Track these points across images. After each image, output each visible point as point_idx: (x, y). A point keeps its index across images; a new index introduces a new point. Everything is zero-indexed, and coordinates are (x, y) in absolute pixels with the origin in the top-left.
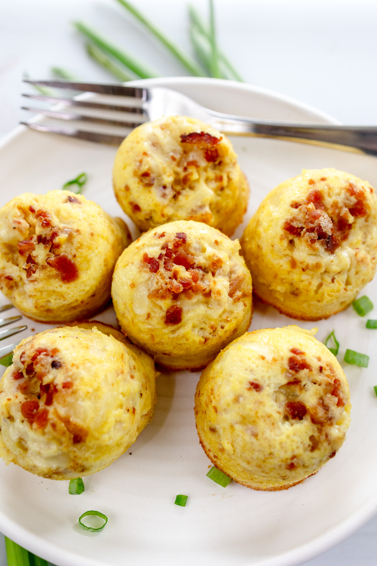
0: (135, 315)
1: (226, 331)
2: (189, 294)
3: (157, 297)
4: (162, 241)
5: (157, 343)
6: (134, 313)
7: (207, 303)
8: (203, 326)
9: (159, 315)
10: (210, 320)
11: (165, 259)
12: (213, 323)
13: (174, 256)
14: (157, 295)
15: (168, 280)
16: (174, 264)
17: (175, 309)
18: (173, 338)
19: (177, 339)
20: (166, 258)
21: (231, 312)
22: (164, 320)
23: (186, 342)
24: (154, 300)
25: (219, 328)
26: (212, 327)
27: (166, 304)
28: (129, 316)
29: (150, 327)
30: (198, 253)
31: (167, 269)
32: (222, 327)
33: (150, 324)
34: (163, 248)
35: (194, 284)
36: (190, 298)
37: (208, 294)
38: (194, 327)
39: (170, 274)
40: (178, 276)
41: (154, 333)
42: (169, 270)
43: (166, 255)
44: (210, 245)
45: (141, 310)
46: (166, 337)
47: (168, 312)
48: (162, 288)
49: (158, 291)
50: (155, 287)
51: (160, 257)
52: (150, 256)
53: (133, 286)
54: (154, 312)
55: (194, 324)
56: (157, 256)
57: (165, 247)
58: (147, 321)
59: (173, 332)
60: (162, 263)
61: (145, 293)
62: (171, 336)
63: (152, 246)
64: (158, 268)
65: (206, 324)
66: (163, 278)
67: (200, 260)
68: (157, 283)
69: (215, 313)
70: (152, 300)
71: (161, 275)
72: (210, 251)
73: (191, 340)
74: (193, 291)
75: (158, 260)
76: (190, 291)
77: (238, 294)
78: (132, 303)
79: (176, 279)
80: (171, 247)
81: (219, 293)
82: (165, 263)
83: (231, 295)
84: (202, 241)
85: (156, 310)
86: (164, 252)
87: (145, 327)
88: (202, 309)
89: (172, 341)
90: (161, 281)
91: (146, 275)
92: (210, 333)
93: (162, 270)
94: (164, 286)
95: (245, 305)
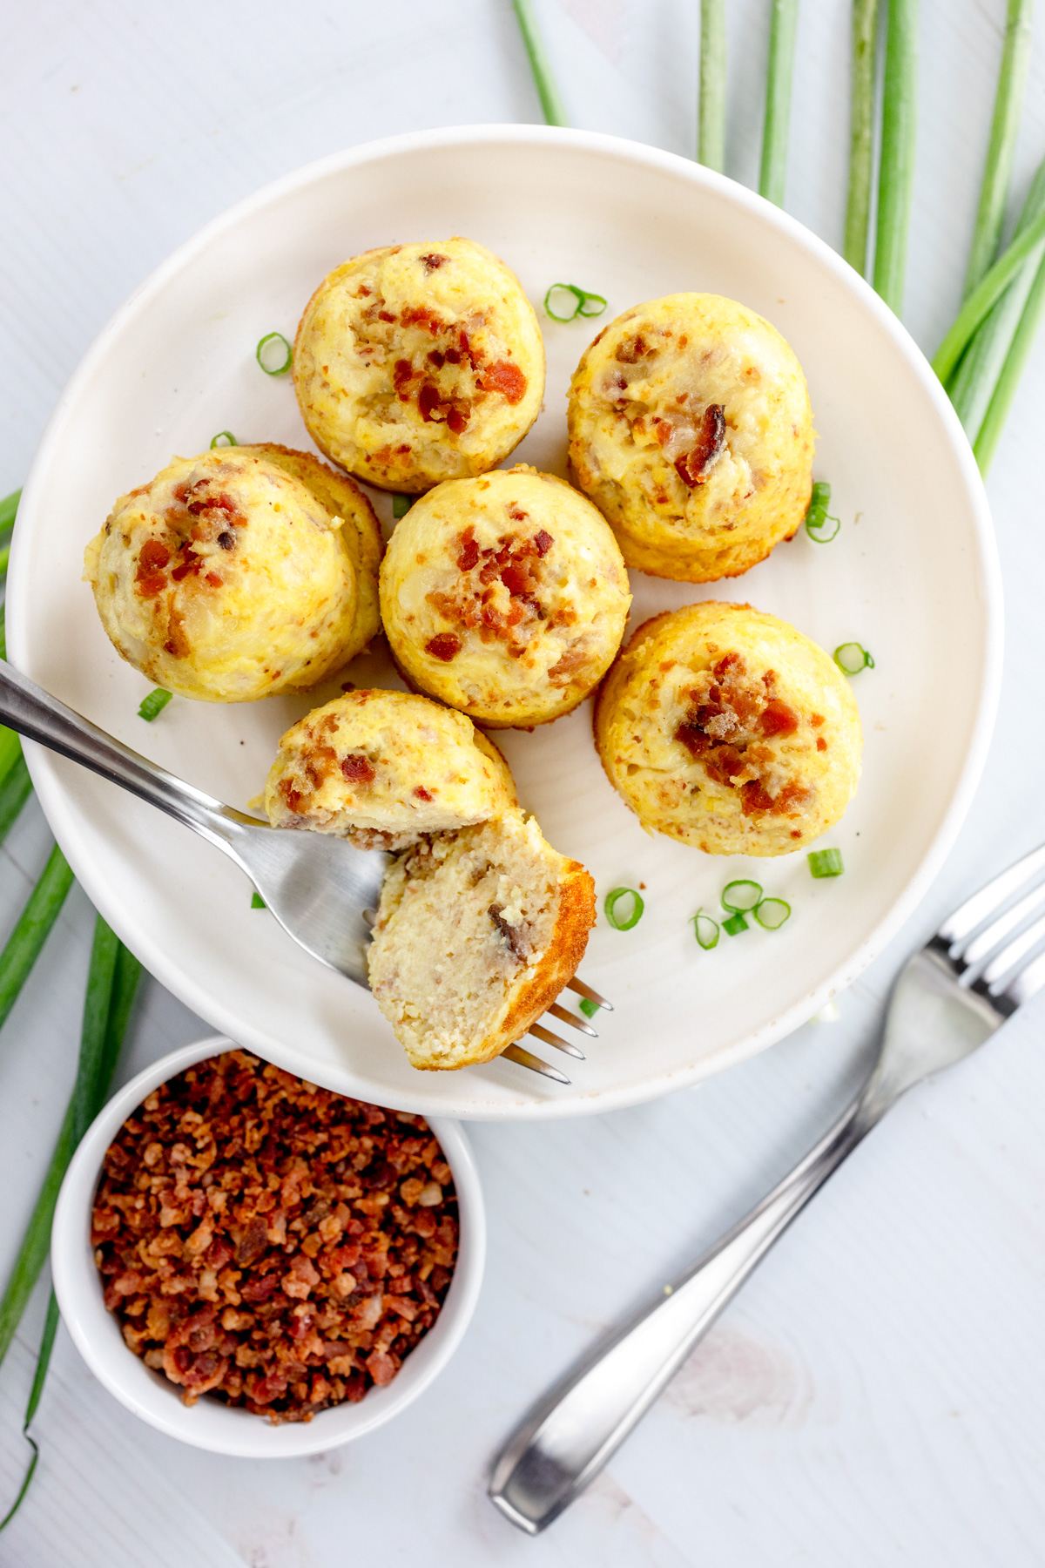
0: (398, 599)
2: (488, 635)
3: (438, 607)
4: (511, 527)
7: (507, 662)
8: (481, 684)
9: (425, 630)
10: (496, 685)
11: (491, 561)
12: (497, 690)
13: (509, 564)
14: (441, 603)
15: (471, 597)
16: (499, 577)
17: (452, 641)
18: (426, 670)
19: (431, 675)
20: (495, 560)
21: (536, 695)
22: (428, 641)
23: (439, 686)
25: (502, 703)
26: (492, 694)
27: (443, 626)
28: (393, 588)
29: (405, 630)
30: (550, 581)
31: (483, 577)
32: (507, 705)
33: (407, 628)
34: (502, 541)
35: (505, 625)
36: (486, 639)
37: (517, 652)
38: (459, 681)
39: (481, 588)
40: (490, 601)
42: (485, 582)
43: (498, 556)
44: (580, 581)
46: (419, 659)
47: (438, 637)
48: (453, 601)
49: (446, 599)
50: (446, 590)
51: (487, 553)
52: (474, 537)
53: (421, 559)
54: (421, 622)
55: (468, 674)
56: (483, 547)
57: (506, 541)
58: (405, 621)
59: (430, 663)
60: (482, 563)
61: (429, 589)
62: (425, 665)
63: (491, 519)
64: (471, 567)
65: (487, 684)
66: (467, 587)
67: (545, 594)
68: (454, 587)
69: (508, 683)
70: (429, 605)
71: (468, 580)
73: (448, 691)
74: (496, 634)
75: (479, 555)
76: (493, 632)
77: (566, 677)
78: (403, 580)
79: (484, 603)
80: (515, 547)
81: (532, 662)
82: (486, 567)
83: (552, 673)
84: (571, 567)
86: (498, 549)
88: (493, 666)
90: (461, 590)
91: (445, 562)
92: (484, 700)
93: (474, 574)
94: (459, 601)
95: (565, 697)
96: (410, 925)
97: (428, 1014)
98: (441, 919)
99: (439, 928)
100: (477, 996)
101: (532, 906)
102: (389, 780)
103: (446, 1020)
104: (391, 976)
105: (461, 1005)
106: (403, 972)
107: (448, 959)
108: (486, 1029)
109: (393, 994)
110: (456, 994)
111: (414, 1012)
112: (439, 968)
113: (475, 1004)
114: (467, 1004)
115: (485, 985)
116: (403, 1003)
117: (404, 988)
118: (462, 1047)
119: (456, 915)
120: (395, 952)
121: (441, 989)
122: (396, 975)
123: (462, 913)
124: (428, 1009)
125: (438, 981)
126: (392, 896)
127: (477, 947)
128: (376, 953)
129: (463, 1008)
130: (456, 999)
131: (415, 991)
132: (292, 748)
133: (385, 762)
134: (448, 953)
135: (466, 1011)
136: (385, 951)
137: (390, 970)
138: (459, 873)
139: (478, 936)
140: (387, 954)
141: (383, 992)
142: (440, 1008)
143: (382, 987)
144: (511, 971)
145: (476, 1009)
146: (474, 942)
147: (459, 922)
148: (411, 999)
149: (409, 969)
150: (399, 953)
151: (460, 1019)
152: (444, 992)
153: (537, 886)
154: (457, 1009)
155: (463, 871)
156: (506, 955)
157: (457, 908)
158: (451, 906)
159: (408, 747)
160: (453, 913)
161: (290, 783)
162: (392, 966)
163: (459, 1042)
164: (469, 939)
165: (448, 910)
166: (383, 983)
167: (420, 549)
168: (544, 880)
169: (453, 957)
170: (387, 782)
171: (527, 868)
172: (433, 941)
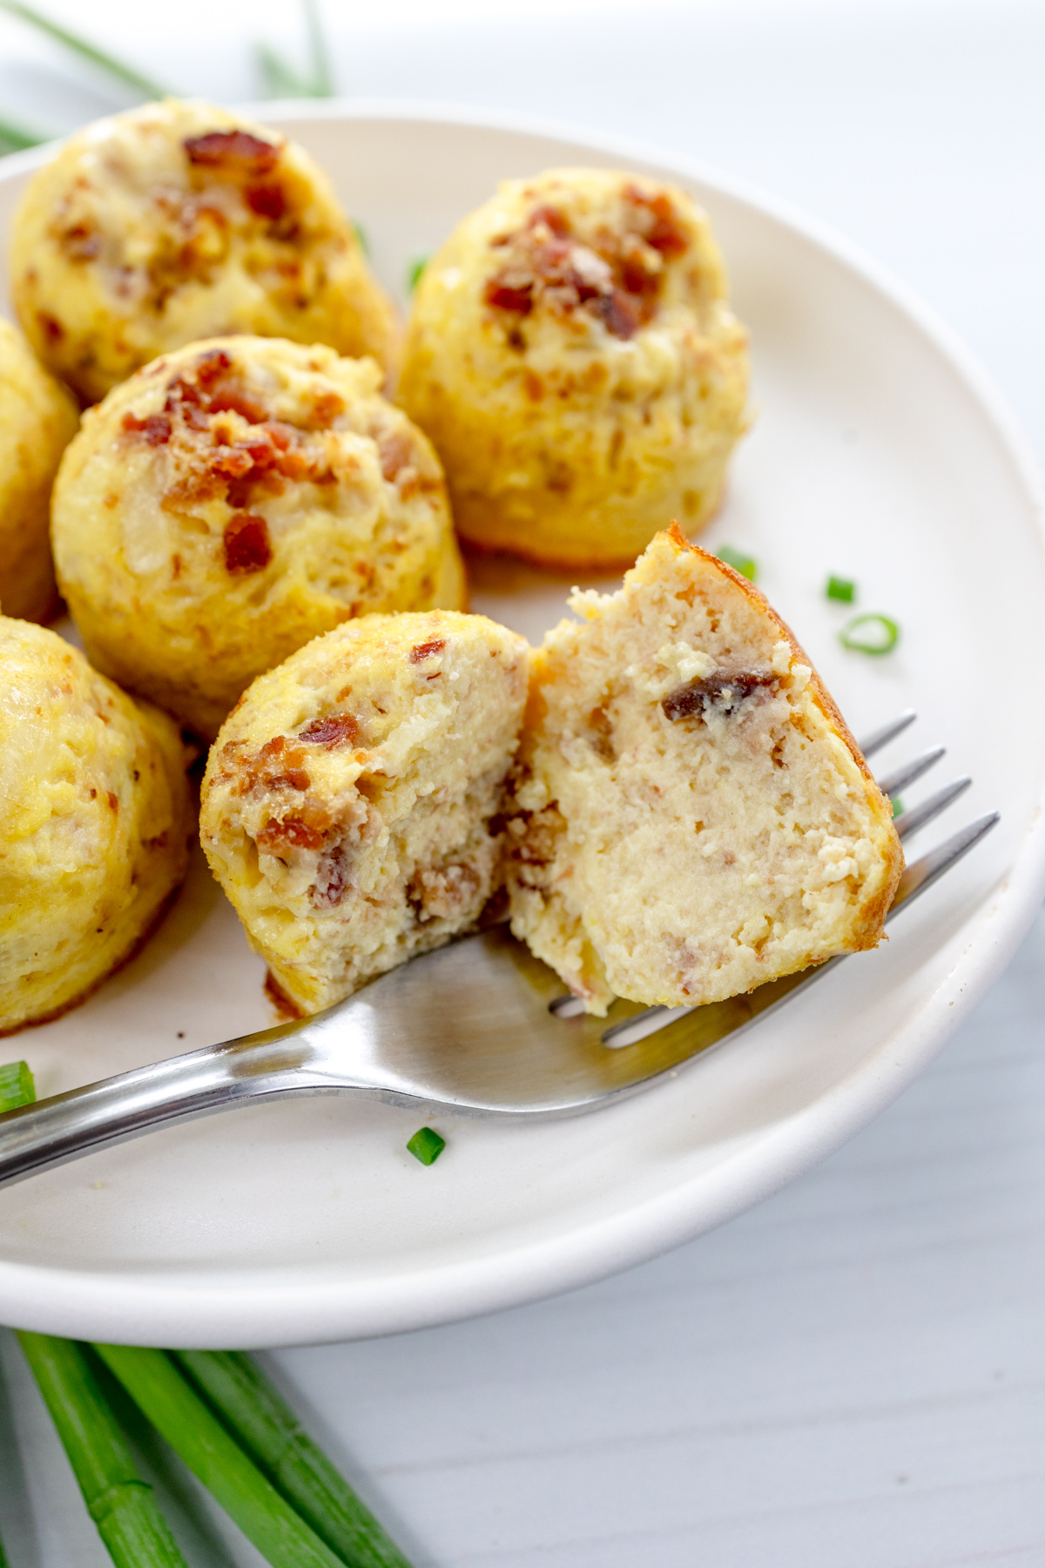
0: (141, 580)
1: (402, 580)
2: (273, 480)
3: (188, 498)
4: (163, 377)
5: (224, 654)
6: (135, 576)
7: (330, 505)
8: (336, 572)
9: (206, 550)
10: (350, 548)
11: (183, 408)
12: (360, 556)
13: (207, 398)
14: (184, 494)
15: (205, 452)
16: (210, 414)
17: (246, 524)
18: (263, 618)
19: (274, 617)
20: (186, 405)
21: (402, 527)
22: (221, 563)
23: (300, 621)
24: (180, 509)
25: (382, 572)
26: (362, 569)
27: (217, 513)
28: (123, 598)
29: (187, 602)
30: (270, 390)
31: (196, 429)
32: (390, 566)
33: (186, 592)
34: (170, 389)
35: (279, 454)
36: (277, 490)
37: (326, 479)
38: (312, 578)
39: (209, 438)
40: (232, 439)
41: (205, 621)
42: (203, 430)
43: (184, 399)
44: (298, 372)
45: (151, 561)
46: (241, 621)
47: (227, 534)
48: (194, 474)
49: (183, 485)
50: (173, 477)
51: (168, 407)
52: (139, 418)
53: (112, 501)
54: (191, 546)
55: (308, 566)
56: (159, 410)
57: (175, 385)
58: (176, 584)
59: (257, 598)
60: (177, 418)
61: (151, 505)
62: (255, 613)
64: (169, 430)
65: (341, 564)
66: (191, 450)
67: (281, 405)
68: (178, 467)
69: (359, 526)
70: (177, 515)
71: (183, 446)
72: (302, 381)
73: (312, 612)
74: (283, 473)
75: (163, 417)
76: (275, 474)
77: (407, 474)
78: (121, 550)
79: (228, 445)
80: (191, 379)
81: (353, 463)
82: (187, 417)
83: (390, 476)
84: (273, 363)
85: (196, 537)
86: (177, 395)
87: (172, 610)
88: (319, 522)
89: (262, 631)
90: (188, 458)
91: (143, 457)
92: (362, 591)
93: (181, 432)
94: (197, 464)
95: (434, 508)
96: (616, 891)
97: (773, 896)
98: (635, 826)
99: (649, 833)
100: (787, 796)
101: (699, 635)
102: (375, 704)
103: (800, 862)
104: (677, 954)
105: (789, 826)
106: (680, 925)
107: (703, 833)
108: (852, 789)
109: (706, 959)
110: (765, 835)
111: (755, 925)
112: (709, 849)
113: (799, 800)
114: (792, 816)
115: (779, 772)
116: (733, 942)
117: (710, 933)
118: (861, 842)
119: (642, 797)
120: (643, 932)
121: (744, 858)
122: (680, 943)
123: (645, 781)
124: (766, 891)
125: (730, 861)
126: (554, 941)
127: (708, 773)
128: (627, 971)
129: (797, 827)
130: (774, 835)
131: (722, 914)
132: (225, 816)
133: (346, 692)
134: (694, 827)
135: (803, 822)
136: (630, 954)
137: (668, 953)
138: (580, 770)
139: (695, 760)
140: (638, 949)
141: (694, 979)
142: (776, 868)
143: (686, 978)
144: (780, 708)
145: (809, 803)
146: (701, 777)
147: (656, 789)
148: (732, 925)
149: (684, 913)
150: (648, 923)
151: (811, 834)
152: (752, 855)
153: (675, 616)
154: (791, 836)
155: (583, 760)
156: (751, 708)
157: (633, 790)
158: (626, 800)
159: (348, 654)
160: (637, 801)
161: (273, 822)
162: (661, 945)
163: (850, 844)
164: (691, 785)
165: (629, 808)
166: (681, 973)
167: (99, 499)
168: (671, 598)
169: (705, 823)
170: (375, 710)
171: (638, 626)
172: (660, 850)
